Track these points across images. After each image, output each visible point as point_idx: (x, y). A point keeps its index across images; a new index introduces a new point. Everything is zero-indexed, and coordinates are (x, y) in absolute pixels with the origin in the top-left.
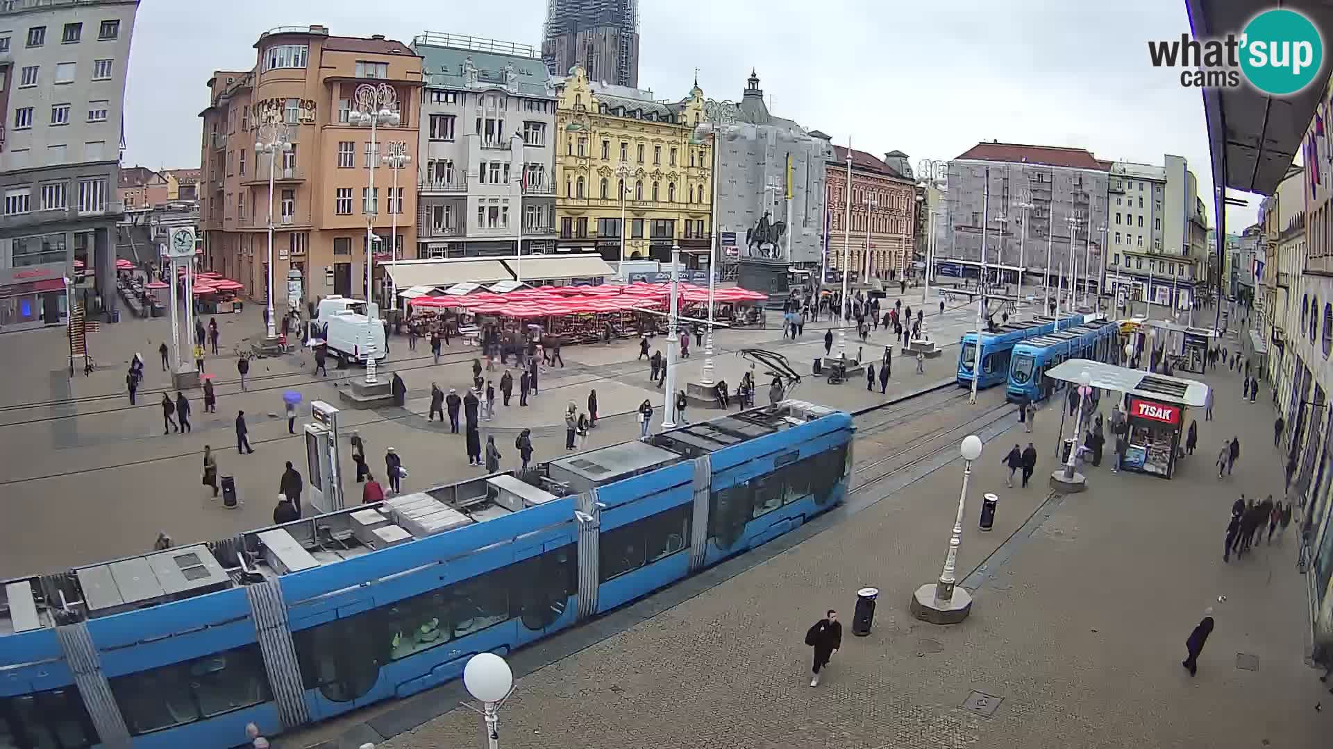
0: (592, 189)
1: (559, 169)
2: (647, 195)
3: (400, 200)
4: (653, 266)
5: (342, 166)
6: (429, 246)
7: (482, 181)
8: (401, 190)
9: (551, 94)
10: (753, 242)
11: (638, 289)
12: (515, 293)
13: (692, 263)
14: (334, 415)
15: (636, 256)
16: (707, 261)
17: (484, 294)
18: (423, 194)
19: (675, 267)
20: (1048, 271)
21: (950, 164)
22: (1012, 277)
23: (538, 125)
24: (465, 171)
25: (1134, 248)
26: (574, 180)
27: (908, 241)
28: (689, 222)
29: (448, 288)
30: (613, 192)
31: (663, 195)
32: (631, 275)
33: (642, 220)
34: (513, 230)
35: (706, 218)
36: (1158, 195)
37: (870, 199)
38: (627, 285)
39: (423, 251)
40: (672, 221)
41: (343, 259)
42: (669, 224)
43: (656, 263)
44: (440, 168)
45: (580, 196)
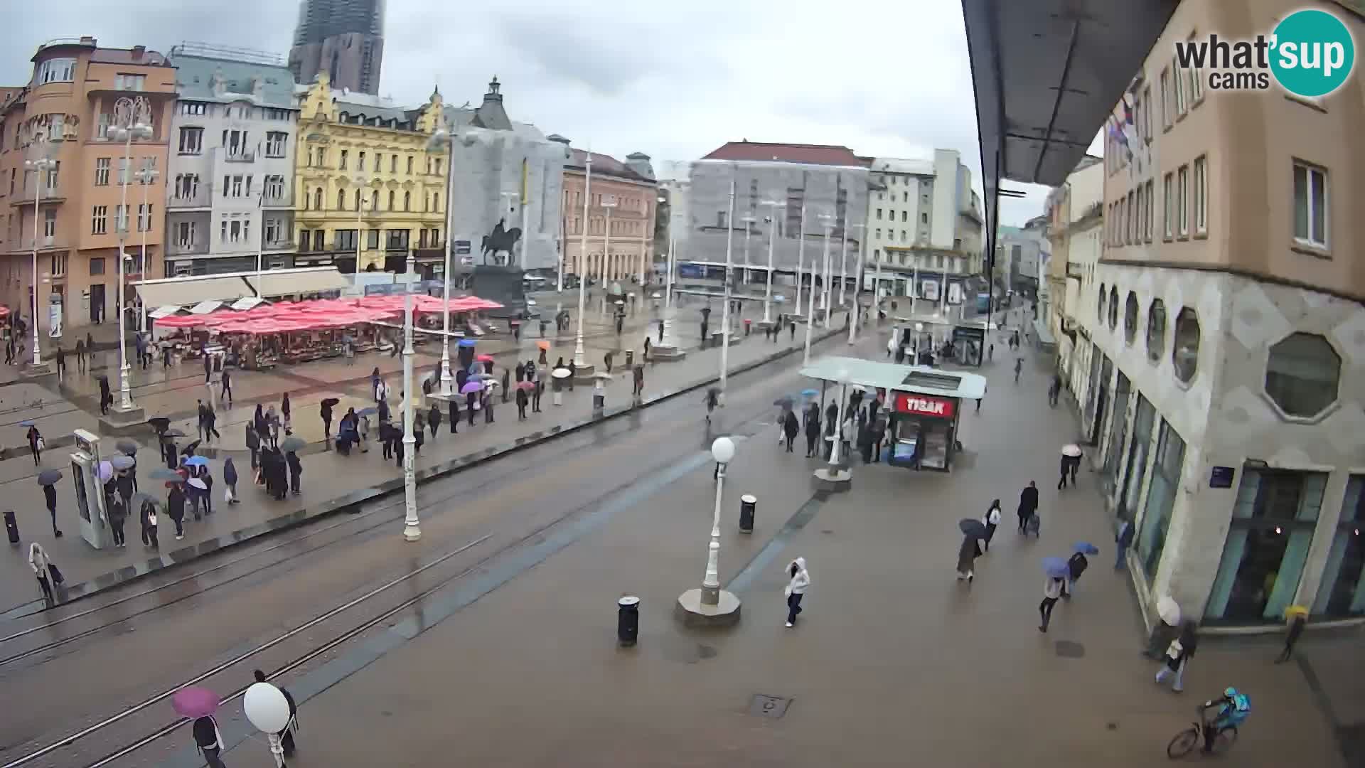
0: (330, 200)
1: (299, 179)
2: (383, 204)
3: (150, 217)
4: (388, 278)
5: (99, 183)
6: (177, 264)
7: (225, 194)
8: (150, 206)
9: (294, 104)
10: (487, 250)
11: (373, 302)
12: (255, 310)
13: (427, 273)
14: (95, 443)
15: (371, 268)
16: (442, 270)
17: (226, 312)
18: (171, 210)
19: (410, 277)
20: (800, 270)
21: (694, 165)
22: (760, 276)
23: (280, 135)
24: (210, 186)
25: (897, 243)
26: (313, 191)
27: (648, 244)
28: (424, 232)
29: (193, 307)
30: (350, 202)
31: (399, 204)
32: (366, 288)
33: (378, 230)
34: (253, 244)
35: (441, 227)
36: (925, 190)
37: (609, 203)
38: (361, 297)
39: (170, 270)
40: (408, 231)
41: (98, 280)
42: (404, 234)
43: (391, 274)
44: (187, 183)
45: (318, 208)
